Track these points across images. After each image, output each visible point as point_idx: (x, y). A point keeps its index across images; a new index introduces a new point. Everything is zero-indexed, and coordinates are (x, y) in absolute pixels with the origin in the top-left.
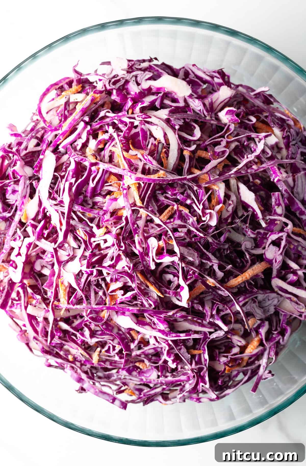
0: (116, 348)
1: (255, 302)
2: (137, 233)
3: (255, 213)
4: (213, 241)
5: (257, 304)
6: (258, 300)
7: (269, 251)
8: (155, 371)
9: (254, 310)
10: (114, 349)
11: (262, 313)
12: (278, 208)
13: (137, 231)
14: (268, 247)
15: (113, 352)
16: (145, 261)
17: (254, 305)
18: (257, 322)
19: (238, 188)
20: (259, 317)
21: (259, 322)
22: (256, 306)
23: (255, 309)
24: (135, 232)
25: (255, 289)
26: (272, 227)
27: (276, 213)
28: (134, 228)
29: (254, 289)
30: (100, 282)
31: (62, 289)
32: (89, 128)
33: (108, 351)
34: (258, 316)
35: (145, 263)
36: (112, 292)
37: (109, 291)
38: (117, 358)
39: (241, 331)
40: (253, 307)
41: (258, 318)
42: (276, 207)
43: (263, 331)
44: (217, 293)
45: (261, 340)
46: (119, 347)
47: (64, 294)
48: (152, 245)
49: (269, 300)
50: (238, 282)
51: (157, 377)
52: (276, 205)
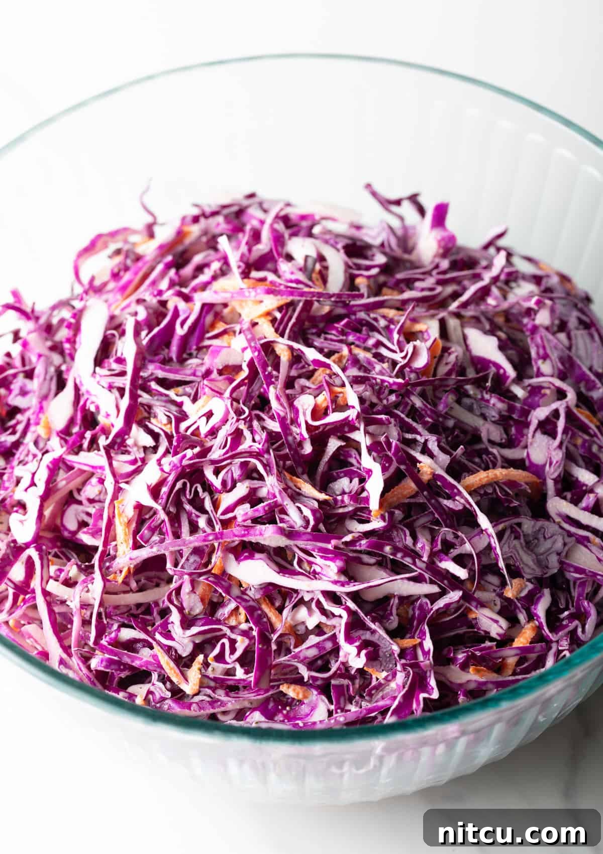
0: (237, 645)
1: (517, 538)
2: (273, 383)
3: (502, 371)
4: (424, 405)
5: (522, 540)
6: (523, 532)
7: (535, 445)
8: (323, 701)
9: (517, 556)
10: (233, 650)
11: (535, 564)
12: (543, 363)
13: (273, 380)
14: (533, 436)
15: (232, 656)
16: (291, 434)
17: (516, 542)
18: (526, 586)
19: (465, 338)
20: (531, 574)
21: (530, 586)
22: (521, 544)
23: (519, 554)
24: (269, 381)
25: (515, 501)
26: (537, 399)
27: (539, 374)
28: (267, 373)
29: (512, 502)
30: (200, 494)
31: (121, 523)
32: (172, 272)
33: (220, 658)
34: (527, 570)
35: (290, 438)
36: (225, 512)
37: (220, 510)
38: (240, 673)
39: (495, 605)
40: (515, 547)
41: (529, 577)
42: (540, 362)
43: (541, 609)
44: (439, 503)
45: (540, 628)
46: (243, 642)
47: (126, 534)
48: (302, 406)
49: (544, 537)
50: (480, 480)
51: (326, 714)
52: (539, 357)
